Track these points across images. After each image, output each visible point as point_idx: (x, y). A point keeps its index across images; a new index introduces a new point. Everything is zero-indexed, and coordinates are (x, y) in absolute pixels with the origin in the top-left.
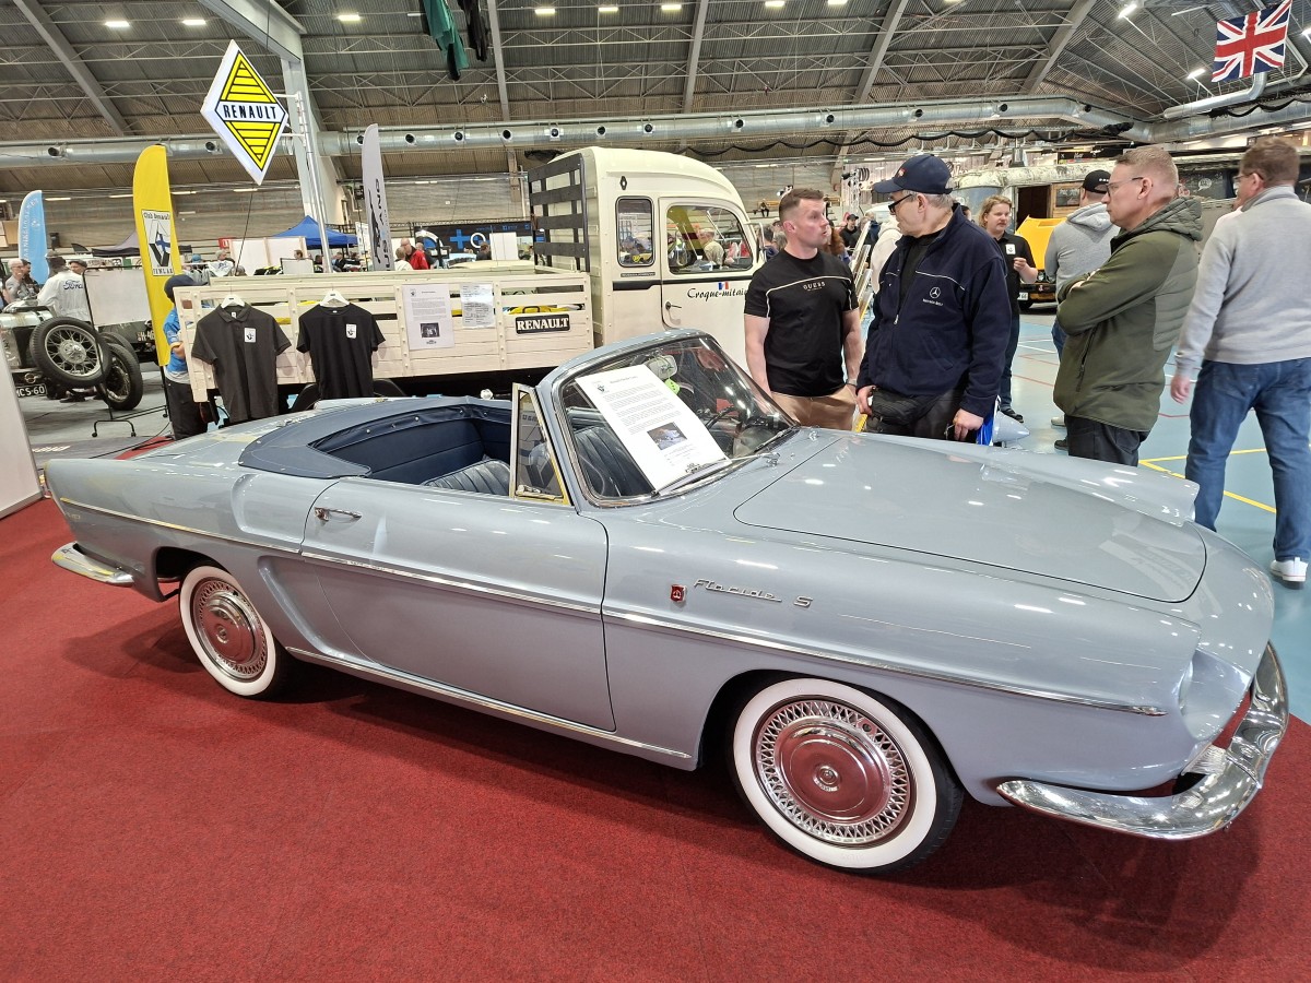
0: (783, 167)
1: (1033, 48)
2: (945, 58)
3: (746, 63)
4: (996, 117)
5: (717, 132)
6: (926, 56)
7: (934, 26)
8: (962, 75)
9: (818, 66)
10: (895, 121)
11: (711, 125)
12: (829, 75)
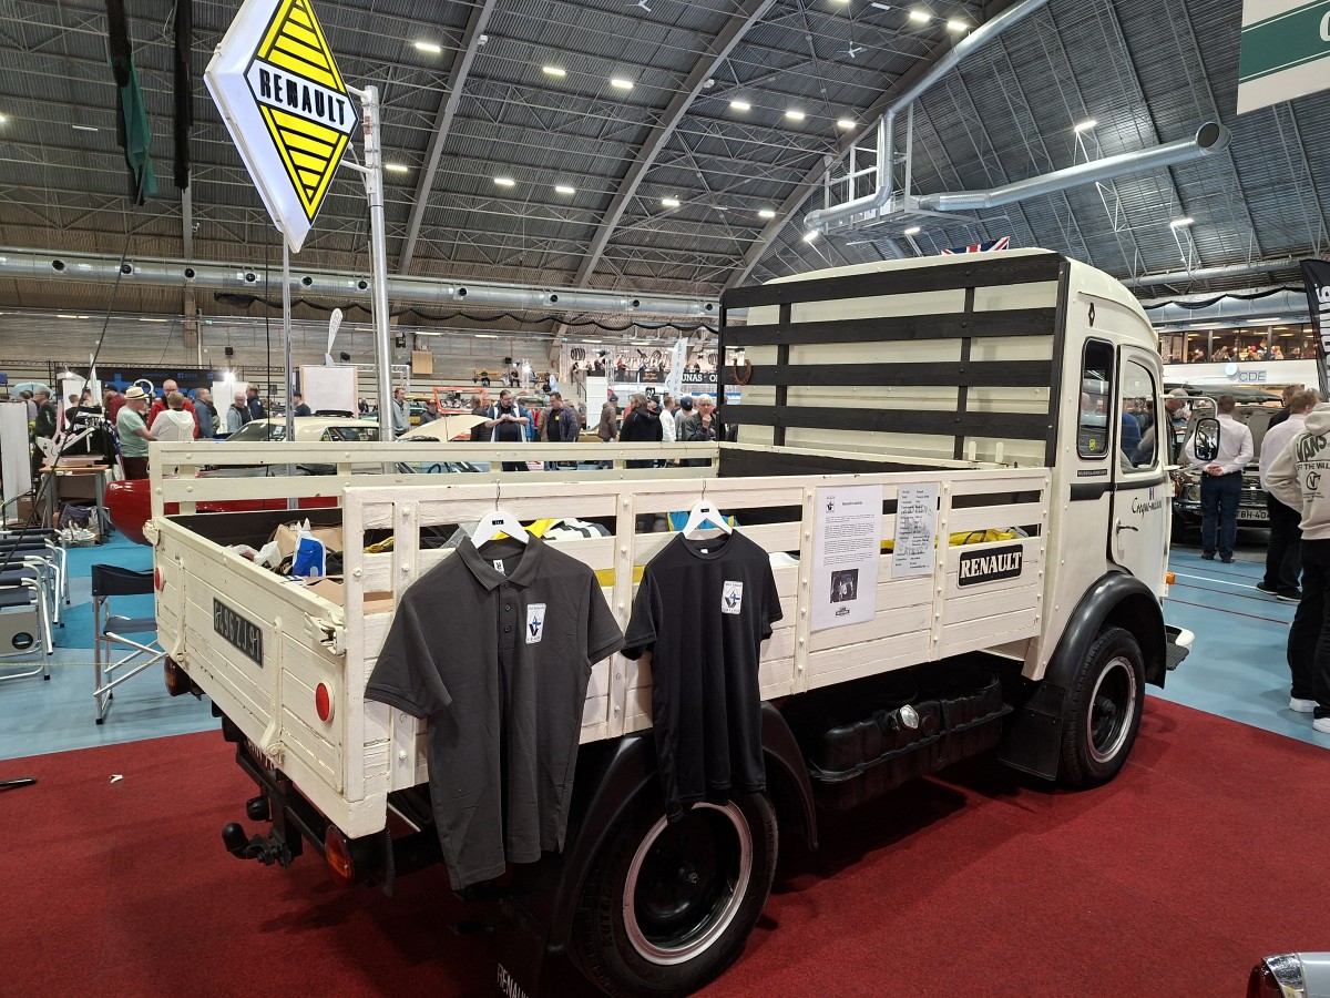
0: (503, 339)
1: (731, 258)
2: (657, 256)
3: (469, 235)
4: (702, 314)
5: (438, 297)
6: (642, 252)
7: (650, 225)
8: (671, 273)
9: (540, 247)
10: (613, 308)
11: (432, 290)
12: (551, 258)
